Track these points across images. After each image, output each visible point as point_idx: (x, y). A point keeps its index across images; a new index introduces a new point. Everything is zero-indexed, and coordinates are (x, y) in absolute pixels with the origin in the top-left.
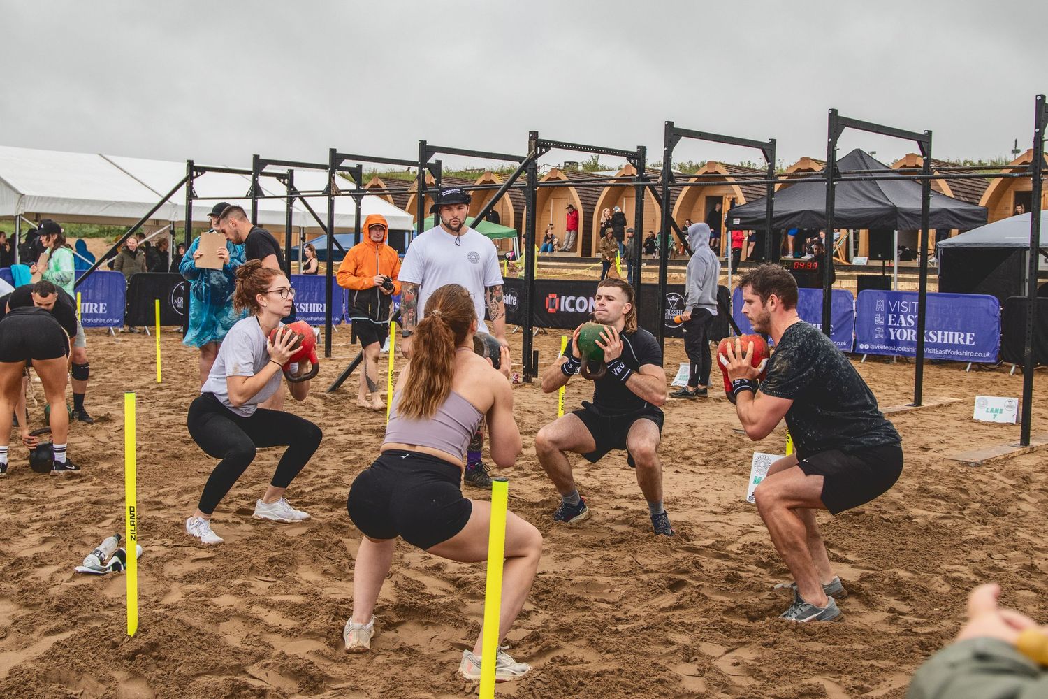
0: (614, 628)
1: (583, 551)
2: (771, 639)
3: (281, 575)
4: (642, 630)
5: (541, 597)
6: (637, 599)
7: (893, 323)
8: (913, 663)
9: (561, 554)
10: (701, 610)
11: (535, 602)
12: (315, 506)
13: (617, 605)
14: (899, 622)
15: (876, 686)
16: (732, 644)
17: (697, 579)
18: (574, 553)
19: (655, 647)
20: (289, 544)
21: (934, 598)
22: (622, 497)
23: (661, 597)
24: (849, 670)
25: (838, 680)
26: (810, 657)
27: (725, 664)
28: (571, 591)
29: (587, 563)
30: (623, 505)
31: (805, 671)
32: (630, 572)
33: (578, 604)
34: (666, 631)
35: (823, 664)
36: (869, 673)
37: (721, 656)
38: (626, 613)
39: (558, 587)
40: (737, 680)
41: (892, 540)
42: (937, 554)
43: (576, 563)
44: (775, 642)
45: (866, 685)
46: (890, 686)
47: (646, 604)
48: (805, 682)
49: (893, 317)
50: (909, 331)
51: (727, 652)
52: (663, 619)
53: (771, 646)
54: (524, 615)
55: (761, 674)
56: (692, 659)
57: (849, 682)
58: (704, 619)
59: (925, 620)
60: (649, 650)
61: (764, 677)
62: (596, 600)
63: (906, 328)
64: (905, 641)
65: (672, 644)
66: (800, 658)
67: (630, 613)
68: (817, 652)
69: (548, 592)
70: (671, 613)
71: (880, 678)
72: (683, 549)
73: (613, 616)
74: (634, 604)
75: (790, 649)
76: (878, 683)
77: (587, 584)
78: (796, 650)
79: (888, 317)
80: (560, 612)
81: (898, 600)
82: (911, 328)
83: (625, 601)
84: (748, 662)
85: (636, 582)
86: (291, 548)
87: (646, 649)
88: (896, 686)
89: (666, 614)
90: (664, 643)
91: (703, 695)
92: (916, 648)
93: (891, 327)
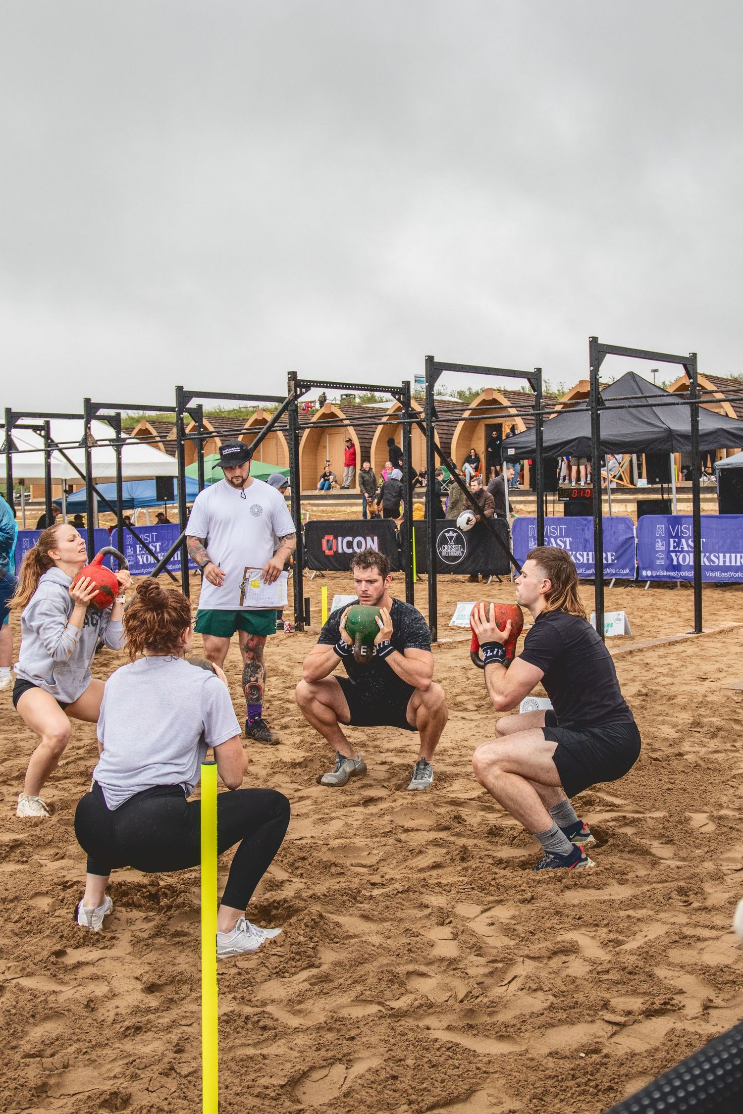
0: (368, 894)
1: (343, 811)
2: (528, 895)
3: (25, 859)
4: (397, 894)
5: (297, 865)
6: (395, 861)
7: (675, 547)
8: (670, 911)
9: (320, 816)
10: (459, 868)
11: (290, 871)
12: (67, 781)
13: (374, 869)
14: (661, 868)
15: (632, 937)
16: (489, 903)
17: (459, 835)
18: (333, 815)
19: (410, 911)
20: (36, 825)
21: (698, 839)
22: (388, 751)
23: (420, 857)
24: (605, 922)
25: (593, 934)
26: (567, 911)
27: (480, 926)
28: (327, 856)
29: (347, 824)
30: (389, 760)
31: (561, 926)
32: (390, 831)
33: (333, 870)
34: (422, 893)
35: (579, 918)
36: (626, 924)
37: (477, 916)
38: (383, 877)
39: (315, 854)
40: (490, 941)
41: (660, 780)
42: (705, 791)
43: (335, 826)
44: (532, 898)
45: (621, 938)
46: (646, 936)
47: (404, 866)
48: (559, 938)
49: (675, 542)
51: (482, 912)
52: (419, 881)
53: (529, 902)
54: (277, 886)
55: (516, 933)
56: (447, 921)
57: (604, 936)
58: (461, 879)
59: (686, 863)
60: (403, 915)
61: (518, 936)
62: (352, 865)
63: (688, 552)
64: (664, 887)
65: (427, 907)
66: (557, 913)
67: (387, 877)
68: (574, 906)
69: (304, 859)
70: (429, 873)
71: (636, 928)
72: (446, 803)
73: (368, 881)
74: (391, 866)
75: (547, 904)
76: (634, 934)
77: (344, 848)
78: (554, 904)
79: (669, 542)
80: (314, 880)
81: (662, 843)
83: (383, 863)
84: (503, 921)
85: (395, 842)
86: (38, 829)
87: (400, 914)
88: (651, 937)
89: (422, 875)
90: (419, 907)
91: (454, 959)
92: (674, 895)
93: (673, 552)
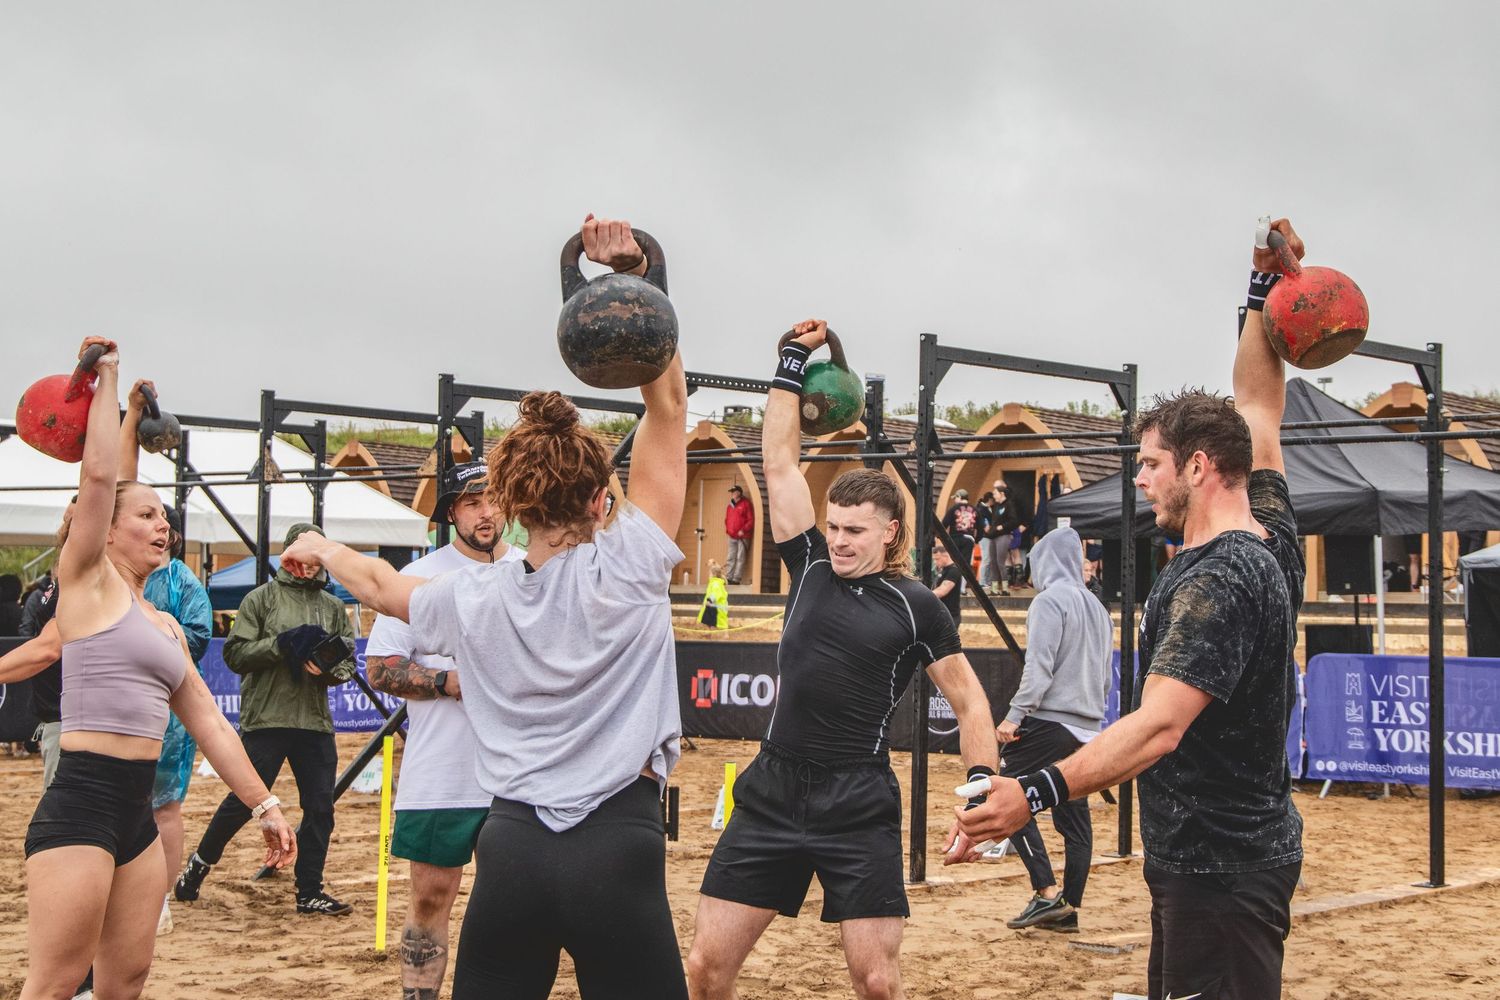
7: (1382, 718)
49: (1381, 707)
50: (1417, 733)
63: (1410, 728)
79: (1371, 705)
82: (1420, 728)
93: (1378, 726)
